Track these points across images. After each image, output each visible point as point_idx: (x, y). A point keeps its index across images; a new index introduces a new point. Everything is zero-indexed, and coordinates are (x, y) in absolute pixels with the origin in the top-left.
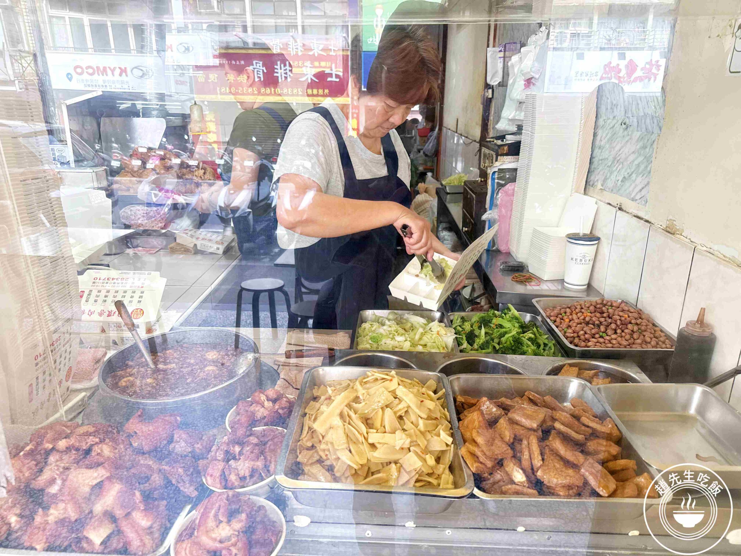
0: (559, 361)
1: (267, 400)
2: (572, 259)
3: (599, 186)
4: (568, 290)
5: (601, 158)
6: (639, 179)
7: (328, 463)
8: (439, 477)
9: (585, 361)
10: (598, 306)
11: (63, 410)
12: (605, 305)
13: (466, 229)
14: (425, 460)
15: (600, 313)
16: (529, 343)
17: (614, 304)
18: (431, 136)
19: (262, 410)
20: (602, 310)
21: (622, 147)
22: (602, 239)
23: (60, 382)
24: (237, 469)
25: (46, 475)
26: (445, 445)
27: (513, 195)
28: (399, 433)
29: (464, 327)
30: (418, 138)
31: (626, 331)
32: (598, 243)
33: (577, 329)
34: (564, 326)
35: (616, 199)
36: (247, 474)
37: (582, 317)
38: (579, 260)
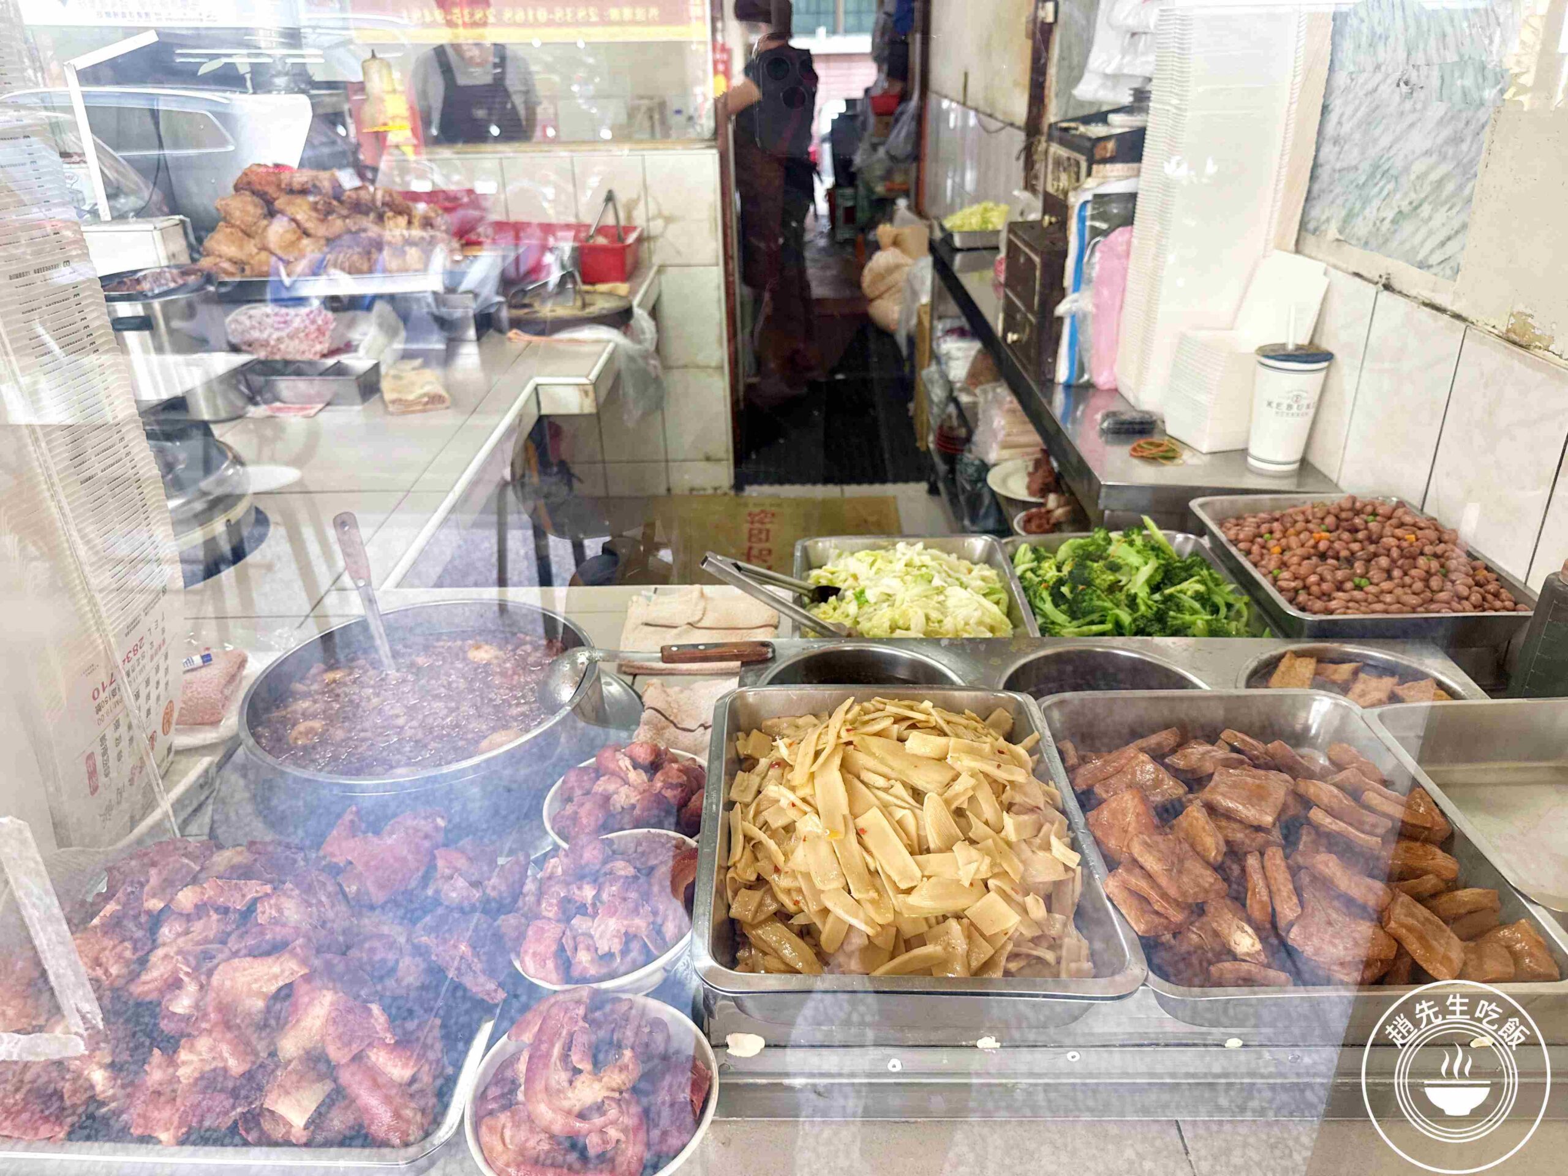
0: (1269, 646)
1: (635, 768)
2: (1269, 404)
3: (1332, 232)
4: (1260, 474)
5: (1338, 166)
6: (1440, 216)
7: (799, 921)
8: (1055, 945)
9: (1327, 645)
10: (1344, 515)
11: (165, 804)
12: (1358, 513)
13: (1012, 337)
14: (1024, 911)
15: (1349, 531)
16: (1197, 605)
17: (1380, 511)
18: (902, 113)
19: (624, 790)
20: (1353, 525)
21: (1397, 140)
22: (1338, 356)
23: (152, 738)
24: (591, 937)
25: (157, 972)
26: (1062, 868)
27: (1128, 254)
28: (961, 850)
29: (1040, 572)
30: (872, 120)
31: (1413, 572)
32: (1328, 368)
33: (1303, 571)
34: (1272, 563)
35: (1377, 264)
36: (616, 947)
37: (1312, 542)
38: (1284, 407)
